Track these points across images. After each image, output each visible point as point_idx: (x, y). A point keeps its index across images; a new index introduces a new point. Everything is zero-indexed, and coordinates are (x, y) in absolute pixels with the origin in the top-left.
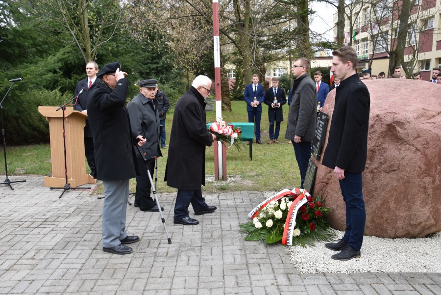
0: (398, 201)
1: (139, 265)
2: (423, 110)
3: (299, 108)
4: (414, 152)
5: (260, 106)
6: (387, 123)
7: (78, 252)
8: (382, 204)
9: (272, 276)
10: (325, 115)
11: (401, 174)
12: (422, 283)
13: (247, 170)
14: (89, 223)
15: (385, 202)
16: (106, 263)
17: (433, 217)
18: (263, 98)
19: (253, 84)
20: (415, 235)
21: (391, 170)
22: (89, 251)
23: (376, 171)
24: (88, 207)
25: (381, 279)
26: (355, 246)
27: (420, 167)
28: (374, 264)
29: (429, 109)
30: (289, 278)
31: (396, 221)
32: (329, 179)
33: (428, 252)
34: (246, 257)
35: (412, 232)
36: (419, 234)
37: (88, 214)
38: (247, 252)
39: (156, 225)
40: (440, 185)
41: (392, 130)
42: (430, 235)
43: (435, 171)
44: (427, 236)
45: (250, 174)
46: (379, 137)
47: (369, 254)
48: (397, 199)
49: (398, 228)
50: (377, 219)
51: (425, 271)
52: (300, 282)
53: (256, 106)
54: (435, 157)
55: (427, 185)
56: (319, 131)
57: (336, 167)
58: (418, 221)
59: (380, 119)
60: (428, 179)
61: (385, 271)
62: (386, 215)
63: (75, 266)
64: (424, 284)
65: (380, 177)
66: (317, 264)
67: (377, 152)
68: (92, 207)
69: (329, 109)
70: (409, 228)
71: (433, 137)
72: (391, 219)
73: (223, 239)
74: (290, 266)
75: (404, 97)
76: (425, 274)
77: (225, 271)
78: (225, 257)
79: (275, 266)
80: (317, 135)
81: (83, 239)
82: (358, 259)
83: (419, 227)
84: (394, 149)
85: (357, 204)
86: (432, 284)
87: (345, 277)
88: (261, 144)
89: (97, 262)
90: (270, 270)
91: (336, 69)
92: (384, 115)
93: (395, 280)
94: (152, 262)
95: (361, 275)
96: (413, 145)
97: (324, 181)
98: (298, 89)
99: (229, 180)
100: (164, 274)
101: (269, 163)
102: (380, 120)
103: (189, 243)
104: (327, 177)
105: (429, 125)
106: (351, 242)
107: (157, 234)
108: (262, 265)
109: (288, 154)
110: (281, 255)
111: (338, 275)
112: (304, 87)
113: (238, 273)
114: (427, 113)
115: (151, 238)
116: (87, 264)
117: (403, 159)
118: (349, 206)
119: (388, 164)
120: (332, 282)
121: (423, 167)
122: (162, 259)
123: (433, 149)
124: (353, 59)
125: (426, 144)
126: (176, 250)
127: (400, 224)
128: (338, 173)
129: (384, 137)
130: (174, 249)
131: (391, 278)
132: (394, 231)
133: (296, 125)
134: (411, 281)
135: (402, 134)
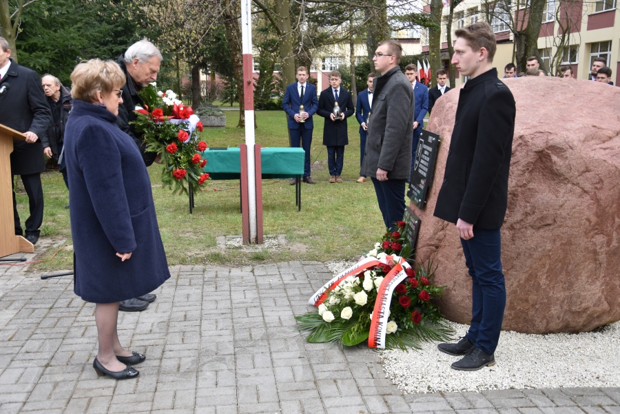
0: (552, 274)
1: (132, 389)
2: (593, 129)
3: (385, 125)
4: (580, 196)
5: (309, 120)
6: (537, 149)
7: (17, 372)
8: (528, 280)
9: (358, 400)
10: (433, 135)
11: (557, 232)
12: (596, 404)
13: (295, 227)
14: (30, 321)
15: (532, 276)
16: (72, 389)
17: (606, 299)
18: (315, 106)
19: (299, 83)
20: (577, 328)
21: (543, 224)
22: (37, 369)
23: (518, 226)
24: (25, 293)
25: (533, 399)
26: (487, 346)
27: (588, 220)
28: (518, 375)
29: (603, 126)
30: (386, 402)
31: (547, 306)
32: (440, 240)
33: (600, 355)
34: (312, 369)
35: (573, 324)
36: (584, 326)
37: (27, 306)
38: (313, 361)
39: (152, 321)
40: (618, 248)
41: (544, 160)
42: (600, 329)
43: (612, 226)
44: (595, 330)
45: (301, 233)
46: (524, 172)
47: (508, 359)
48: (550, 270)
49: (552, 317)
50: (518, 304)
51: (599, 384)
52: (405, 407)
53: (302, 121)
54: (612, 204)
55: (598, 248)
56: (422, 161)
57: (459, 220)
58: (583, 305)
59: (525, 142)
60: (600, 239)
61: (536, 386)
62: (532, 297)
63: (14, 397)
64: (600, 406)
65: (525, 237)
66: (429, 378)
67: (520, 195)
68: (32, 294)
69: (440, 126)
70: (569, 317)
71: (610, 171)
72: (541, 304)
73: (271, 342)
74: (385, 383)
75: (562, 107)
76: (600, 390)
77: (280, 394)
78: (278, 370)
79: (362, 383)
80: (418, 168)
81: (24, 349)
82: (491, 368)
83: (584, 315)
84: (547, 190)
85: (494, 279)
86: (613, 405)
87: (475, 398)
88: (312, 183)
89: (55, 387)
90: (354, 390)
91: (461, 60)
92: (532, 136)
93: (554, 400)
94: (155, 384)
95: (501, 393)
96: (577, 184)
97: (432, 243)
98: (383, 92)
99: (267, 244)
100: (178, 402)
101: (330, 215)
102: (526, 144)
103: (213, 348)
104: (437, 236)
105: (603, 152)
106: (481, 341)
107: (157, 336)
108: (339, 382)
109: (359, 200)
110: (369, 365)
111: (464, 394)
112: (394, 90)
113: (302, 396)
114: (601, 133)
115: (146, 343)
116: (36, 392)
117: (561, 206)
118: (481, 283)
119: (538, 215)
120: (456, 406)
121: (594, 219)
122: (171, 378)
123: (610, 190)
124: (489, 44)
125: (599, 183)
126: (193, 362)
127: (555, 310)
128: (463, 230)
129: (531, 172)
130: (190, 359)
131: (548, 397)
132: (545, 321)
133: (379, 152)
134: (580, 402)
135: (560, 166)
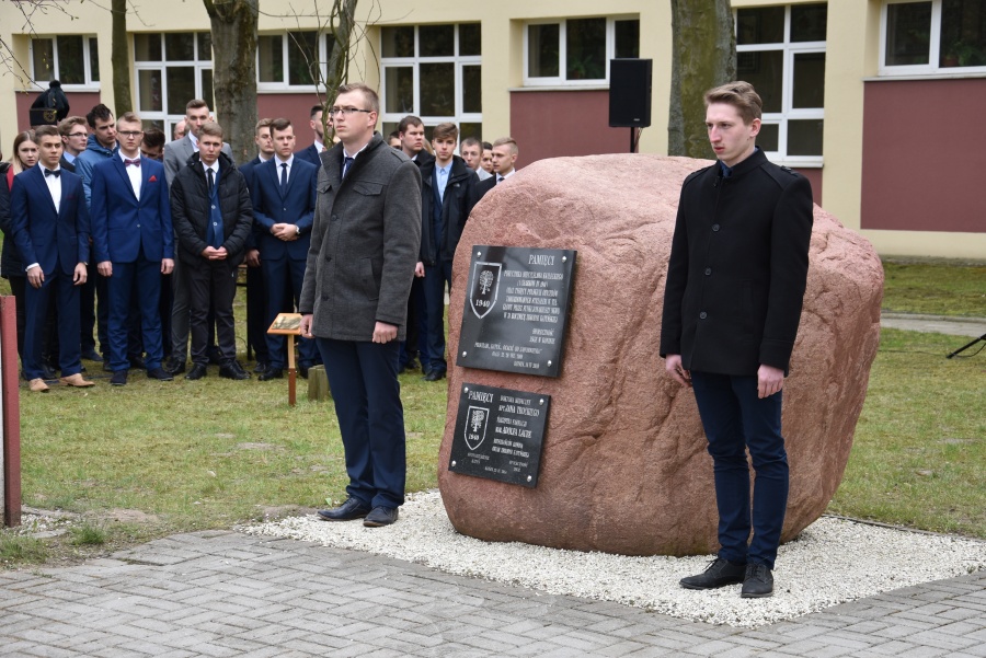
4: (819, 328)
11: (794, 382)
17: (823, 483)
27: (828, 361)
32: (605, 423)
40: (843, 401)
43: (845, 369)
54: (850, 336)
55: (829, 403)
56: (518, 299)
57: (763, 368)
60: (833, 388)
71: (849, 289)
83: (799, 511)
91: (726, 136)
96: (814, 311)
97: (589, 429)
98: (365, 179)
105: (832, 263)
112: (400, 176)
118: (764, 461)
123: (850, 316)
125: (838, 307)
